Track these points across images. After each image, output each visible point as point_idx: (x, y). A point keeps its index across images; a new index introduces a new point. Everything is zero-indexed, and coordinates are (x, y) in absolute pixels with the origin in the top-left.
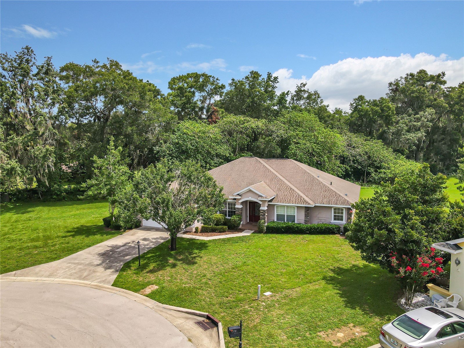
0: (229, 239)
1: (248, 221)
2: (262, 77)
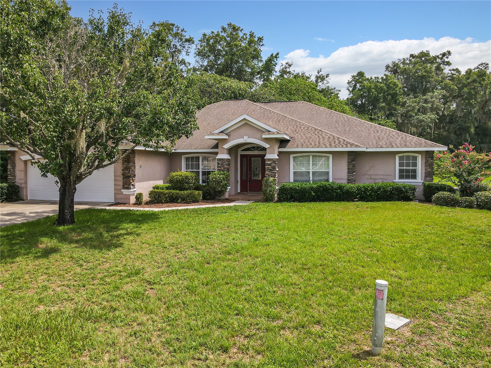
1: (239, 191)
2: (243, 32)
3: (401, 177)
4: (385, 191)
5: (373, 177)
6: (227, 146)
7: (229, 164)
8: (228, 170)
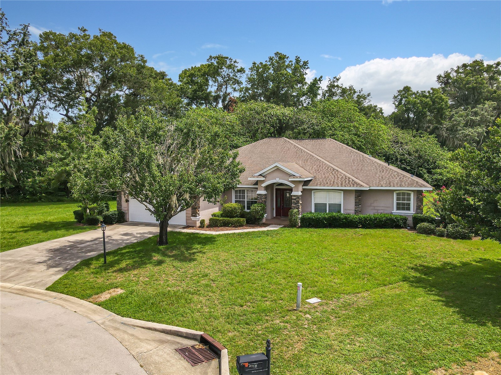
0: (248, 234)
1: (275, 216)
2: (289, 60)
3: (398, 209)
4: (381, 221)
5: (376, 208)
6: (264, 185)
7: (266, 198)
8: (265, 202)
